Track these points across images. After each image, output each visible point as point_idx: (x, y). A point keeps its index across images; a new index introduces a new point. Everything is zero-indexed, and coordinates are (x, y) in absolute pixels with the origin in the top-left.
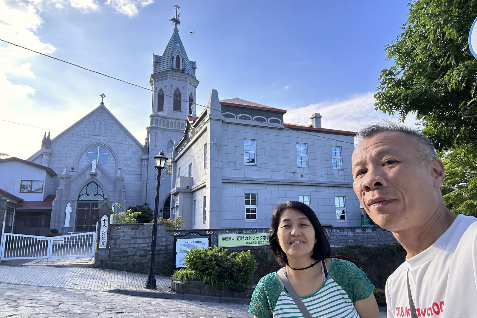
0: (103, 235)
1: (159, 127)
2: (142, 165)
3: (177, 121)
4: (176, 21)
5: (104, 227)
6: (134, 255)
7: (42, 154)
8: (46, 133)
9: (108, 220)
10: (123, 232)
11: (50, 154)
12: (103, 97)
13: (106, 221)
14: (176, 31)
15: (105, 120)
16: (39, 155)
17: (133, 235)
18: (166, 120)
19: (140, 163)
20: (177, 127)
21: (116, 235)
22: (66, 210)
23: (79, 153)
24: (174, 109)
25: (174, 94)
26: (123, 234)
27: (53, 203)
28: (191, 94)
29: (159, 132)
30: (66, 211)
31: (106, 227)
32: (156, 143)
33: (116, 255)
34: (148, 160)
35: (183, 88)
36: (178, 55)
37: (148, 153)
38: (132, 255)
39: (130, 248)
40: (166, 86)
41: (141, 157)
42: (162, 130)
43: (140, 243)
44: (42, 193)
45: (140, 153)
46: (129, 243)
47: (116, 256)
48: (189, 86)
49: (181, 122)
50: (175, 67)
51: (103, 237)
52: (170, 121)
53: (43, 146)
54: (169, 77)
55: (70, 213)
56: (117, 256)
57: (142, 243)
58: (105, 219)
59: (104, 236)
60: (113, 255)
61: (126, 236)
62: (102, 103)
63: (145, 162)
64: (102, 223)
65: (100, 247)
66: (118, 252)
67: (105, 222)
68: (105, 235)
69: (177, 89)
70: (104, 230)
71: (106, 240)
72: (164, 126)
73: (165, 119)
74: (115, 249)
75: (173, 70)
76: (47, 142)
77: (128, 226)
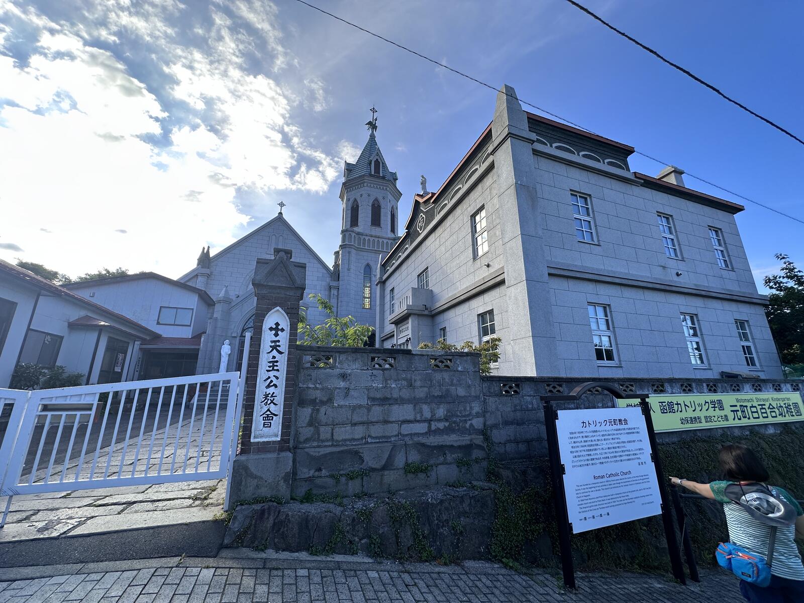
0: (268, 386)
1: (352, 245)
2: (330, 296)
3: (376, 240)
4: (372, 125)
5: (275, 353)
6: (384, 468)
7: (197, 275)
8: (204, 248)
9: (287, 329)
10: (344, 376)
11: (209, 276)
12: (281, 207)
13: (282, 330)
14: (372, 137)
15: (283, 235)
16: (193, 275)
17: (377, 389)
18: (362, 238)
19: (327, 293)
20: (376, 248)
21: (317, 389)
22: (222, 350)
23: (248, 277)
24: (372, 224)
25: (372, 205)
26: (342, 384)
27: (202, 339)
28: (392, 207)
29: (353, 251)
30: (222, 352)
31: (280, 353)
32: (349, 266)
33: (320, 470)
34: (338, 289)
35: (384, 198)
36: (377, 159)
37: (338, 280)
38: (378, 466)
39: (369, 440)
40: (361, 196)
41: (329, 284)
42: (357, 249)
43: (401, 419)
44: (190, 326)
45: (328, 280)
46: (365, 419)
47: (317, 473)
48: (390, 197)
49: (381, 240)
50: (373, 173)
51: (266, 396)
52: (367, 238)
53: (198, 264)
54: (365, 184)
55: (228, 355)
56: (324, 472)
57: (408, 419)
58: (277, 324)
59: (271, 390)
60: (305, 470)
61: (352, 393)
62: (281, 213)
63: (334, 292)
64: (267, 337)
65: (252, 440)
66: (325, 455)
67: (276, 335)
68: (275, 386)
69: (376, 200)
70: (273, 364)
71: (278, 409)
72: (359, 244)
73: (360, 236)
74: (315, 444)
75: (371, 175)
76: (205, 259)
77: (359, 355)
